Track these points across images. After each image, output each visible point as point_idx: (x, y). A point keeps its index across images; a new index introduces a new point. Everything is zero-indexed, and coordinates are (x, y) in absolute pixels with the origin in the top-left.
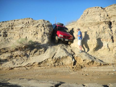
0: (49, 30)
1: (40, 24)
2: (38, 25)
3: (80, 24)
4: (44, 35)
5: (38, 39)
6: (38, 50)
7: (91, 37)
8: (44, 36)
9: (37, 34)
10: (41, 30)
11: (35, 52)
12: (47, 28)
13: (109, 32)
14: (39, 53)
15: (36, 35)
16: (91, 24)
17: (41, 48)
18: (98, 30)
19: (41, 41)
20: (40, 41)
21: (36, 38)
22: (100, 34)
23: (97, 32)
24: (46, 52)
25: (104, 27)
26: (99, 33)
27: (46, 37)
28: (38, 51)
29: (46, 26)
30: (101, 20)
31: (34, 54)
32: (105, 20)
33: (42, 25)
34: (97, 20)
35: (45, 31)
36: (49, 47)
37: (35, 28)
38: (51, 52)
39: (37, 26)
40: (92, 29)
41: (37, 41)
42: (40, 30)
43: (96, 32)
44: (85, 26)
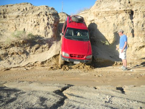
0: (54, 19)
1: (42, 12)
2: (40, 13)
3: (94, 13)
4: (48, 27)
5: (40, 31)
6: (40, 46)
7: (107, 30)
8: (48, 28)
9: (39, 26)
10: (44, 20)
11: (37, 49)
12: (52, 17)
13: (129, 23)
14: (42, 50)
15: (37, 26)
16: (107, 14)
17: (45, 44)
18: (116, 21)
19: (44, 35)
20: (42, 35)
21: (37, 31)
22: (119, 26)
23: (115, 24)
24: (50, 48)
25: (124, 18)
26: (118, 25)
27: (50, 29)
28: (41, 47)
29: (50, 14)
30: (120, 8)
31: (35, 52)
32: (125, 9)
33: (44, 13)
34: (115, 8)
35: (48, 21)
36: (55, 42)
37: (36, 17)
38: (57, 48)
39: (39, 15)
40: (108, 19)
41: (39, 34)
42: (42, 19)
43: (113, 24)
44: (100, 15)
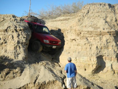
0: (25, 37)
1: (10, 27)
2: (8, 28)
3: (75, 31)
4: (18, 46)
5: (8, 51)
6: (11, 70)
7: (90, 54)
8: (18, 48)
9: (6, 44)
10: (13, 37)
11: (7, 74)
12: (23, 33)
13: (113, 47)
14: (13, 75)
15: (3, 45)
16: (90, 34)
17: (15, 68)
18: (99, 43)
19: (13, 56)
20: (10, 55)
21: (3, 51)
22: (102, 50)
23: (98, 47)
24: (22, 74)
25: (108, 40)
26: (101, 48)
27: (21, 49)
28: (12, 72)
29: (20, 30)
30: (104, 29)
31: (5, 78)
32: (110, 30)
33: (13, 27)
34: (99, 28)
35: (19, 38)
36: (27, 66)
37: (3, 33)
38: (31, 74)
39: (6, 30)
40: (91, 41)
41: (6, 55)
42: (11, 36)
43: (96, 47)
44: (82, 35)
